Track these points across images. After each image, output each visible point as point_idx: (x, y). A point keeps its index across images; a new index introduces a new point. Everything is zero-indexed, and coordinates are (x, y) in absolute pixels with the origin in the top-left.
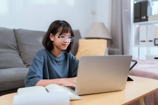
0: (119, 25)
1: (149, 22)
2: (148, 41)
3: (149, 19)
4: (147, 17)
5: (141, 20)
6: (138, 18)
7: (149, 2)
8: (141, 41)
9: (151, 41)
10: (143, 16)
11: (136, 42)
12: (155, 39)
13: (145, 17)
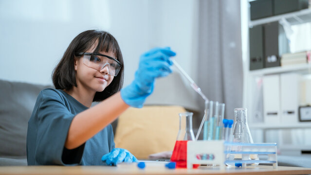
0: (217, 79)
1: (284, 67)
2: (284, 112)
3: (283, 61)
4: (279, 59)
5: (265, 65)
6: (260, 60)
7: (282, 26)
8: (269, 114)
9: (290, 113)
10: (270, 56)
11: (257, 116)
12: (300, 108)
13: (273, 59)
